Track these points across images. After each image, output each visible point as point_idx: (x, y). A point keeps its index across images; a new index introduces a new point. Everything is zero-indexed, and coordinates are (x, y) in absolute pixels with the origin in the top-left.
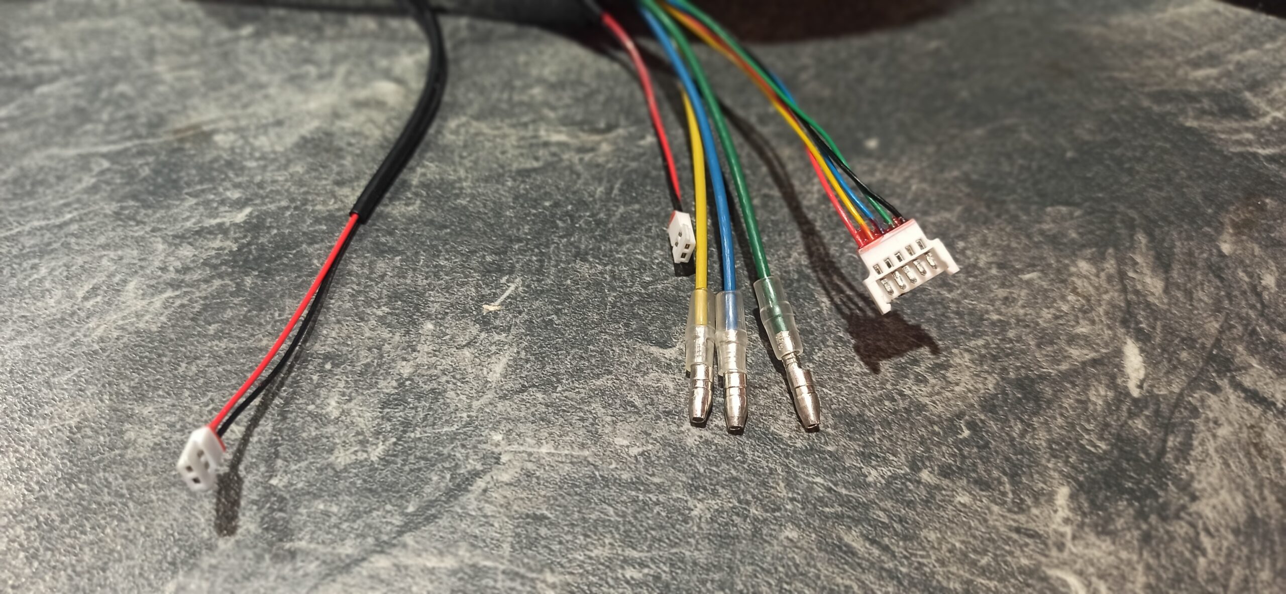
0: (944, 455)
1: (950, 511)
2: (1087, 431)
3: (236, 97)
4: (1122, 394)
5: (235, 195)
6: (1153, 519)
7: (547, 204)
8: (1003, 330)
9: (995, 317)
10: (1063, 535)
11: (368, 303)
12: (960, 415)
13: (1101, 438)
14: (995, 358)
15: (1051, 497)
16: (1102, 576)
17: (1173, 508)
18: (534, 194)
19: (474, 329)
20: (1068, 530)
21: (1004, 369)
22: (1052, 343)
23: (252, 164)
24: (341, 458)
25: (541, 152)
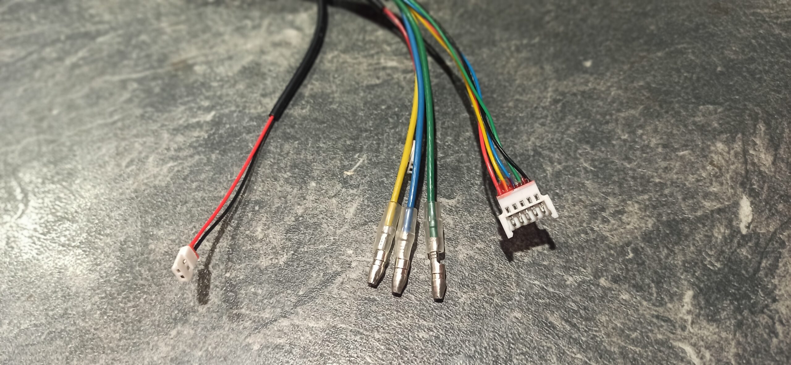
0: (616, 269)
1: (616, 304)
2: (710, 256)
3: (206, 42)
4: (736, 231)
5: (206, 103)
6: (746, 313)
7: (383, 107)
8: (662, 189)
9: (657, 180)
10: (685, 321)
11: (279, 170)
12: (628, 244)
13: (718, 260)
14: (654, 207)
15: (681, 297)
16: (707, 348)
17: (759, 306)
18: (376, 101)
19: (339, 186)
20: (689, 318)
21: (660, 215)
22: (693, 197)
23: (215, 84)
24: (264, 262)
25: (382, 74)
